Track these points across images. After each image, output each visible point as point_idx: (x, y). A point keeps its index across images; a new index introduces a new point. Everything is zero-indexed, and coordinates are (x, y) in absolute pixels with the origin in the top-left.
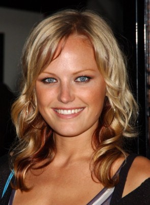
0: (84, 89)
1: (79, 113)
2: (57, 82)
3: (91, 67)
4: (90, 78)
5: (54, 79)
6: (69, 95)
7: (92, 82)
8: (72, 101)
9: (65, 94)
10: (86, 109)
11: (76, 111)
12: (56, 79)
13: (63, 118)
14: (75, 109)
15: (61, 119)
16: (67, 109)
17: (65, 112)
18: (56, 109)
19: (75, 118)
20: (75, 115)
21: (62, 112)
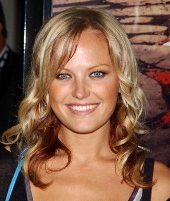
0: (100, 84)
1: (94, 109)
2: (71, 77)
3: (106, 63)
4: (104, 73)
5: (67, 74)
6: (84, 91)
7: (107, 77)
8: (87, 97)
9: (81, 90)
10: (101, 106)
11: (91, 107)
12: (69, 75)
13: (78, 115)
14: (90, 104)
15: (76, 116)
16: (82, 105)
17: (80, 108)
18: (69, 105)
19: (90, 115)
20: (90, 111)
21: (76, 108)
